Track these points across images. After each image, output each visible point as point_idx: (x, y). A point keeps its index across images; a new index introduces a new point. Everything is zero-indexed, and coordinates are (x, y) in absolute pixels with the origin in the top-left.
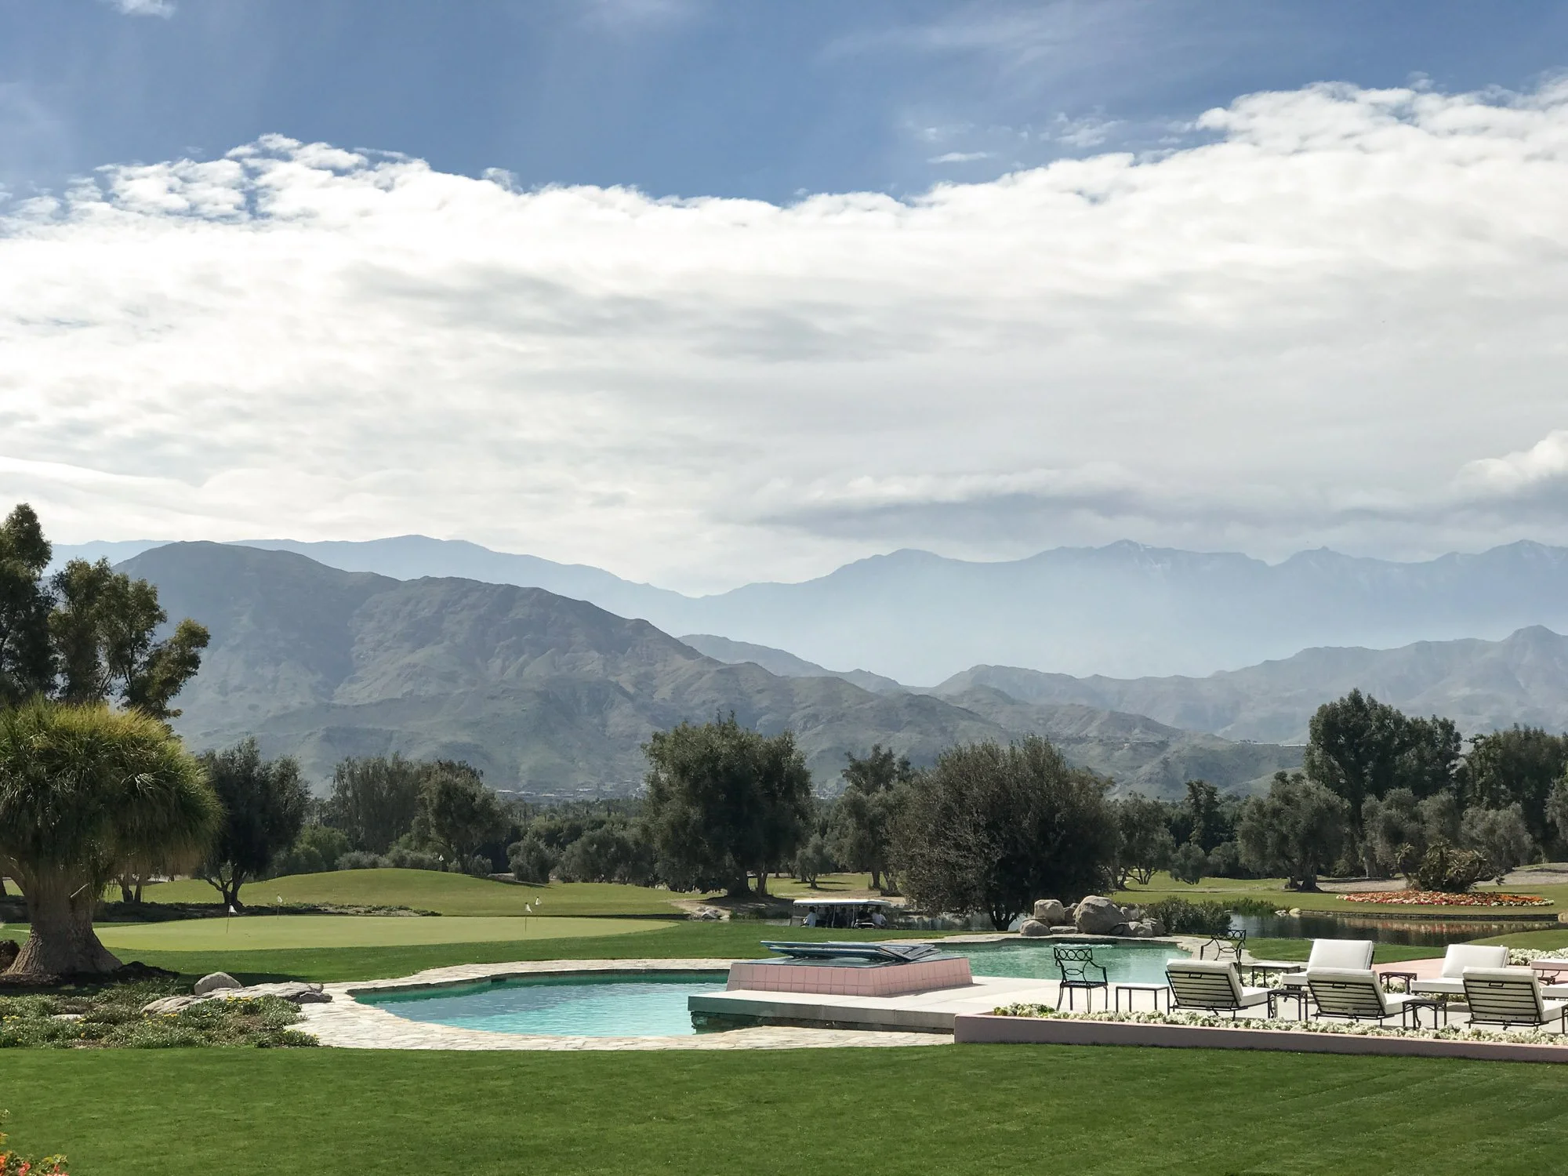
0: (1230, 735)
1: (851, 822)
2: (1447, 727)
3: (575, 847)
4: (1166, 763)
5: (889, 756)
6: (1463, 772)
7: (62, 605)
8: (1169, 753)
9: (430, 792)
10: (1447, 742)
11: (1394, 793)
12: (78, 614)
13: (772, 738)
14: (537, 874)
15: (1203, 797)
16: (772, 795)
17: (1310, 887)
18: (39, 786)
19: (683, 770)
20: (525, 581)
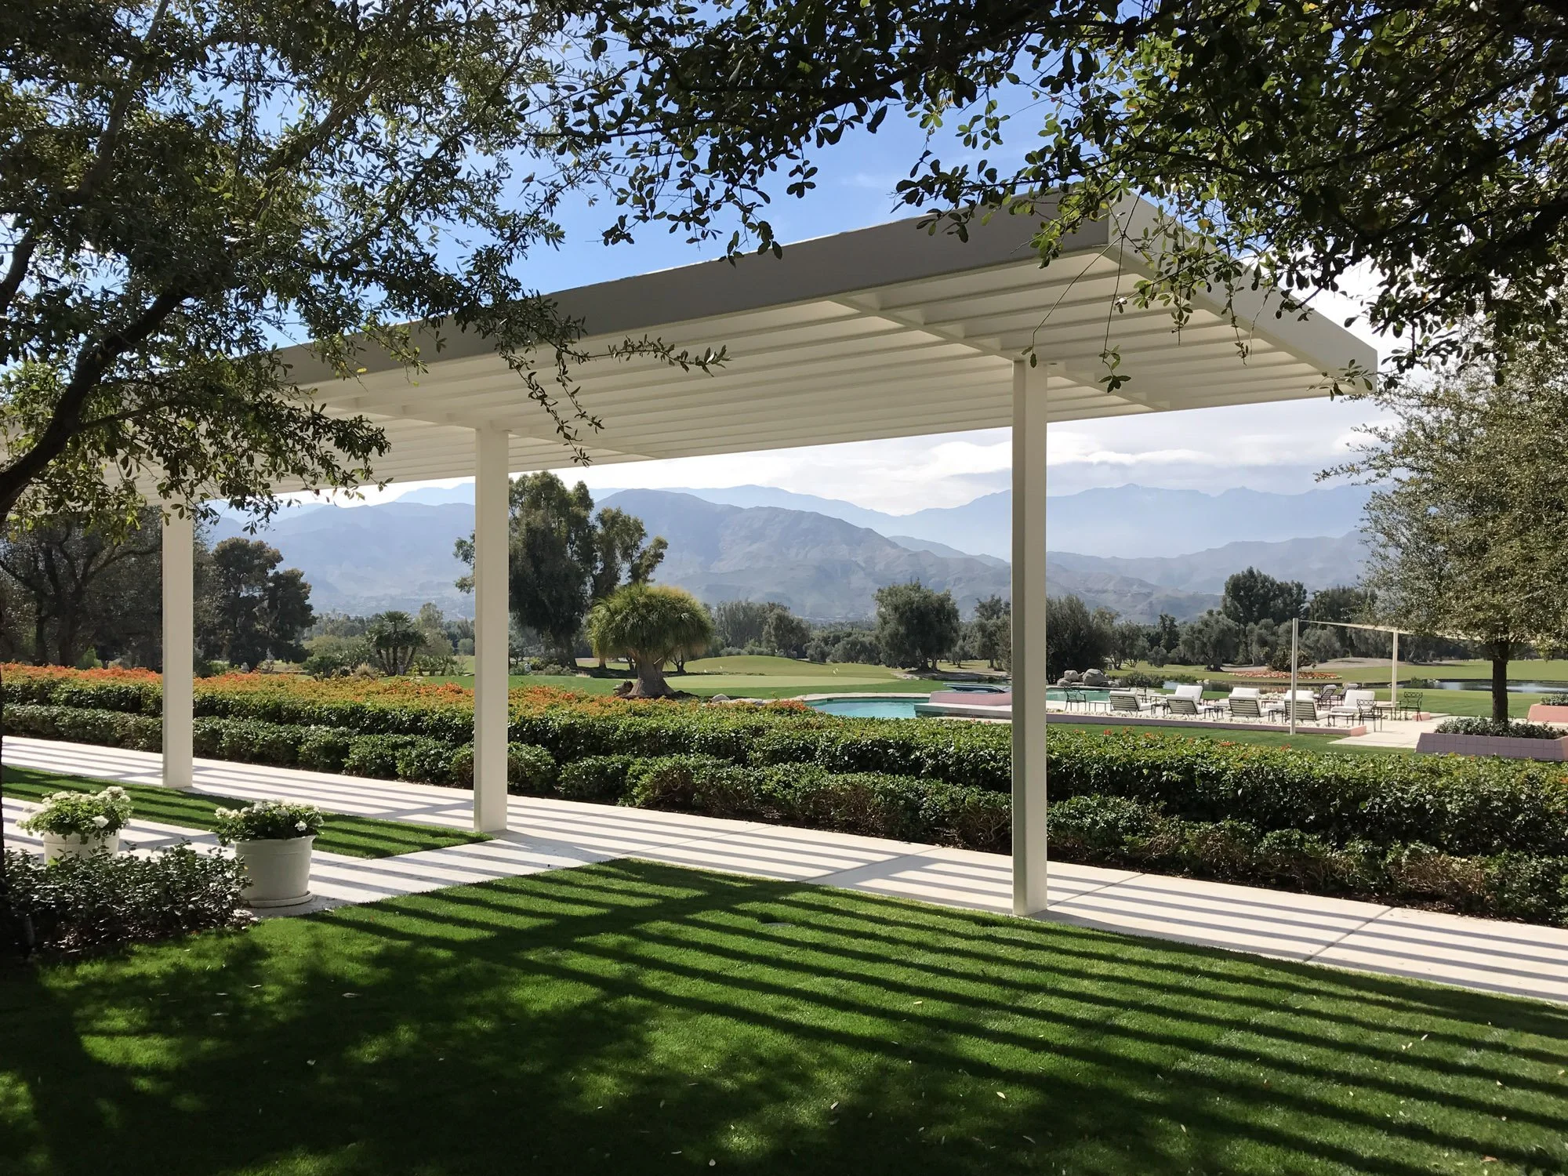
0: (1185, 590)
1: (979, 635)
2: (1300, 587)
3: (839, 646)
4: (1151, 603)
5: (999, 601)
6: (1307, 610)
7: (600, 530)
8: (1153, 598)
9: (772, 618)
10: (1299, 594)
11: (1263, 621)
12: (608, 533)
13: (941, 593)
14: (821, 658)
15: (1168, 623)
16: (940, 621)
17: (1217, 669)
18: (643, 618)
19: (896, 608)
20: (808, 508)
